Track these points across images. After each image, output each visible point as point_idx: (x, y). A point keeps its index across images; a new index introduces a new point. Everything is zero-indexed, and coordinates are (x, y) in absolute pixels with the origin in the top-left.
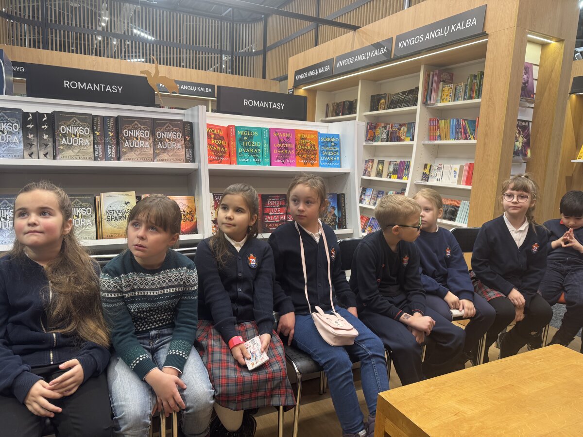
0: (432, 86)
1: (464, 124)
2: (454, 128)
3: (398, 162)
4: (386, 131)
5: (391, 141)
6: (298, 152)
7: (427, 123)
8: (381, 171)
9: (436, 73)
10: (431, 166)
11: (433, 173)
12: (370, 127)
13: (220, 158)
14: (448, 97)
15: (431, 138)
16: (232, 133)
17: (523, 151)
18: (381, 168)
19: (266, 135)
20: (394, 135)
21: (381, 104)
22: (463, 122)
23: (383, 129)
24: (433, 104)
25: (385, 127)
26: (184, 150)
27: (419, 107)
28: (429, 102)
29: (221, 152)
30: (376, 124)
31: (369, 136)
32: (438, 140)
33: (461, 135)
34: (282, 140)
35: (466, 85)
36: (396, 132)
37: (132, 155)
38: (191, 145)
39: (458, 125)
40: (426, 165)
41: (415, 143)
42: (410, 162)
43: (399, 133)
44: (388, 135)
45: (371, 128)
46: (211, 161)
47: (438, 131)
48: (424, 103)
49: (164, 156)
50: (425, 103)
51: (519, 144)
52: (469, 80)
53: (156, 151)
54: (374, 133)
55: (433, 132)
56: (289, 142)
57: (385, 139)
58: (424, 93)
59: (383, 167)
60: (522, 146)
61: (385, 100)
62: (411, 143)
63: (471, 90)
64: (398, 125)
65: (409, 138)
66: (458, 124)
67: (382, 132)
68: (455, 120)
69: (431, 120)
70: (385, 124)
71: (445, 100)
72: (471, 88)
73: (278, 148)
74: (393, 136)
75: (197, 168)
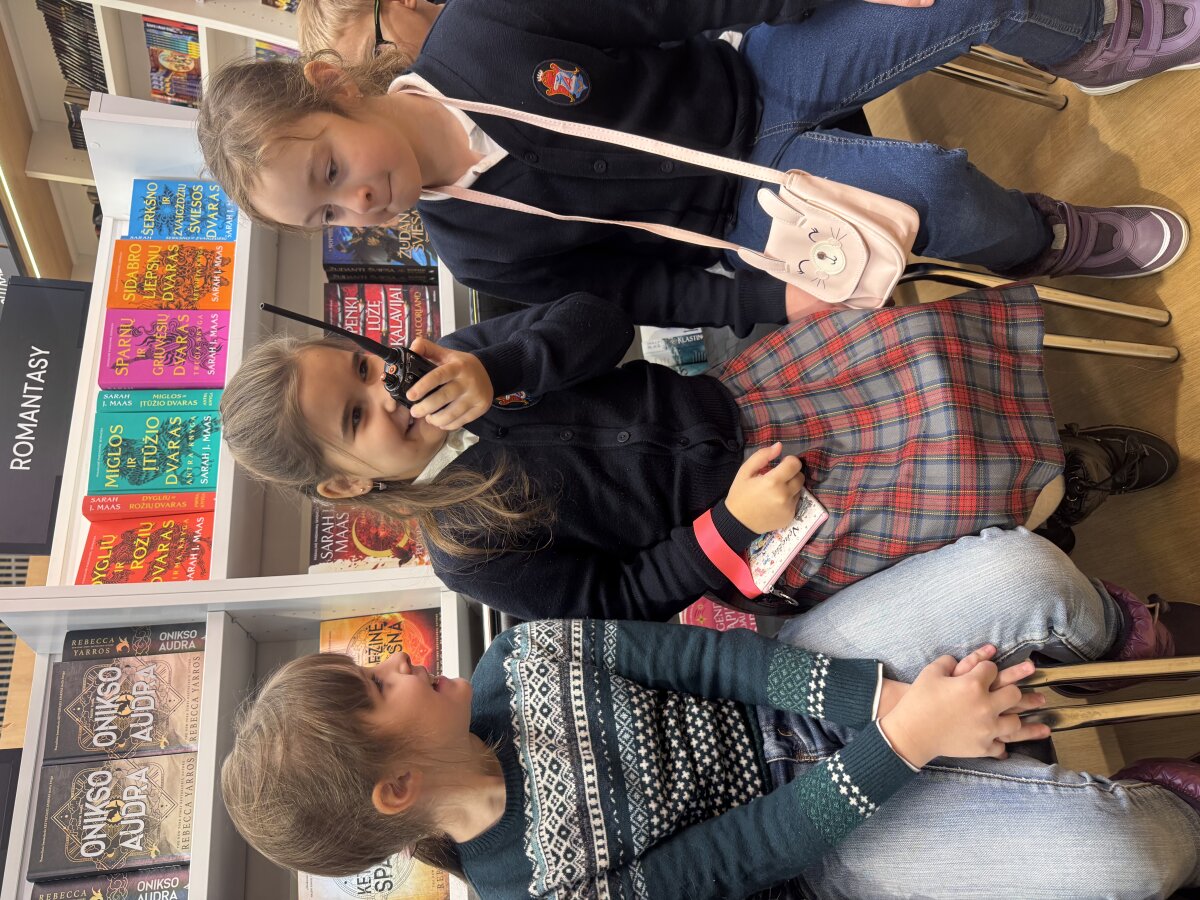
6: (184, 303)
13: (195, 545)
16: (110, 504)
19: (122, 400)
20: (184, 88)
26: (160, 657)
29: (175, 539)
34: (141, 352)
36: (175, 83)
37: (171, 826)
38: (146, 636)
43: (177, 73)
46: (203, 572)
49: (179, 719)
53: (163, 747)
56: (149, 329)
62: (202, 37)
64: (155, 75)
65: (192, 42)
73: (169, 361)
75: (222, 614)
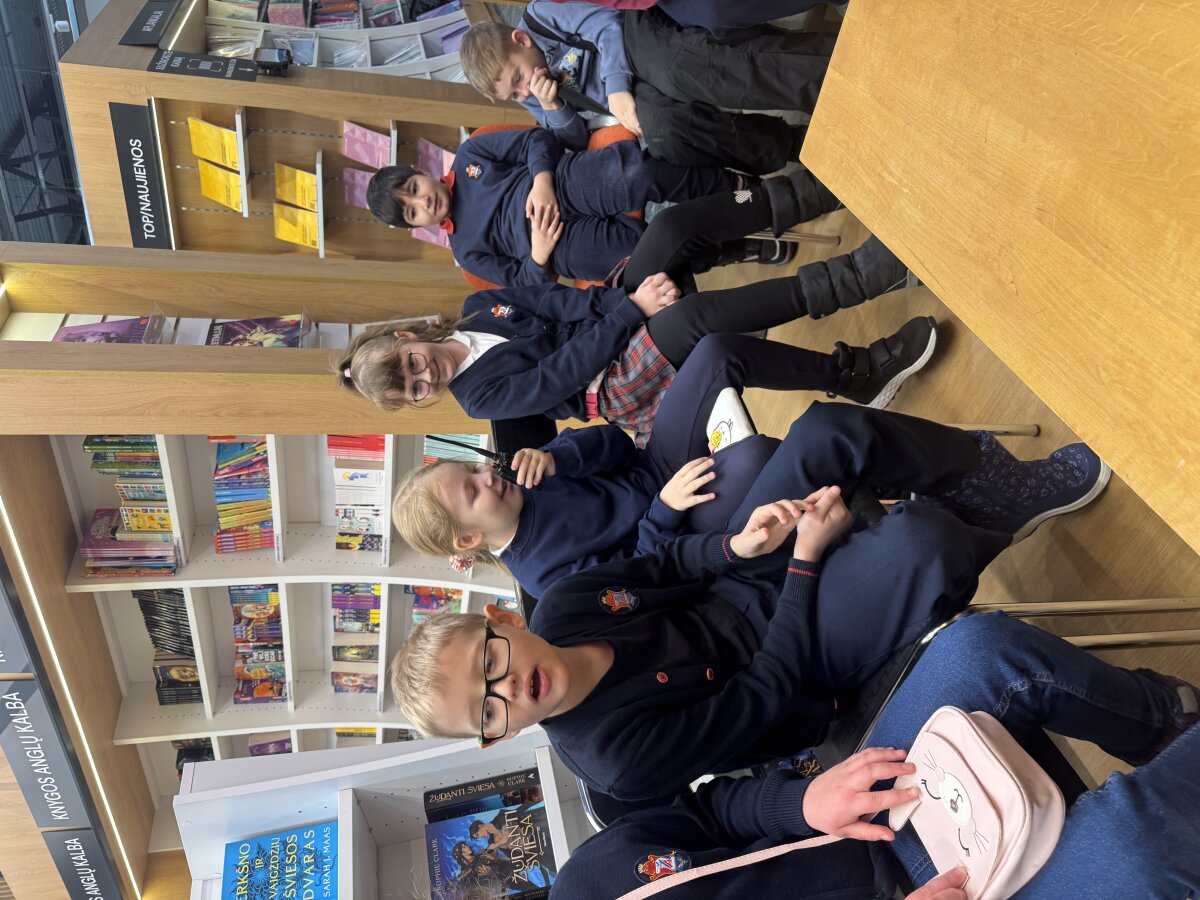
0: (126, 558)
1: (226, 470)
2: (238, 492)
3: (336, 612)
4: (255, 654)
5: (280, 638)
7: (229, 557)
8: (363, 651)
9: (89, 553)
10: (342, 534)
11: (359, 526)
12: (246, 696)
14: (156, 515)
15: (268, 542)
17: (286, 330)
18: (355, 651)
20: (265, 632)
21: (182, 677)
22: (221, 472)
23: (249, 661)
24: (176, 550)
25: (244, 658)
27: (185, 584)
28: (170, 561)
30: (239, 680)
31: (270, 694)
32: (272, 527)
33: (255, 473)
35: (123, 476)
36: (256, 629)
39: (229, 484)
40: (339, 546)
41: (282, 581)
42: (333, 585)
43: (258, 620)
44: (265, 648)
45: (250, 693)
47: (249, 528)
48: (174, 572)
50: (173, 570)
51: (270, 339)
52: (106, 470)
54: (262, 681)
55: (251, 540)
57: (276, 654)
58: (145, 575)
59: (351, 647)
60: (274, 332)
61: (171, 667)
62: (282, 590)
63: (133, 462)
64: (237, 626)
65: (272, 595)
66: (227, 484)
67: (259, 664)
68: (217, 493)
69: (220, 550)
70: (236, 659)
71: (163, 523)
72: (130, 463)
74: (269, 635)
